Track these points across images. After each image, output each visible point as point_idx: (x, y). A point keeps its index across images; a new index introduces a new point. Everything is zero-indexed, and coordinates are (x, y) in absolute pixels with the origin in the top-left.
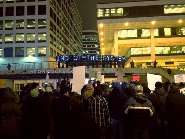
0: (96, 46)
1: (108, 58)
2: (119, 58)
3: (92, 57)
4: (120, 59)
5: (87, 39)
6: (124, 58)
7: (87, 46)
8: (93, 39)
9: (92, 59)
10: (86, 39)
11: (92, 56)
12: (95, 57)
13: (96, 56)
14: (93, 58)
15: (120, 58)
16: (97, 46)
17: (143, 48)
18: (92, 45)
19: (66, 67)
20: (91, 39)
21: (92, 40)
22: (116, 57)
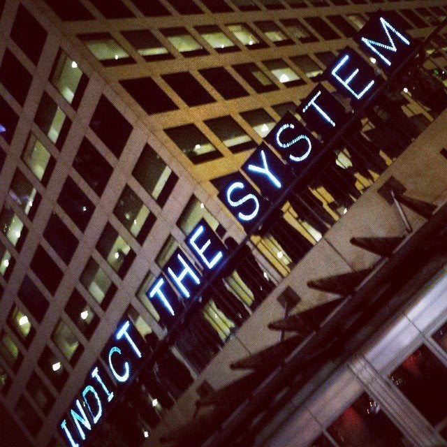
1: (265, 170)
3: (178, 269)
9: (188, 281)
22: (312, 102)
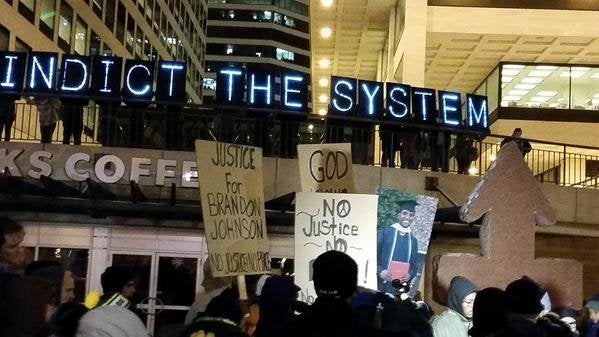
0: (284, 53)
1: (371, 98)
2: (446, 108)
3: (261, 81)
4: (451, 115)
5: (236, 12)
6: (477, 106)
7: (230, 51)
8: (268, 15)
10: (227, 11)
11: (261, 72)
12: (278, 80)
13: (287, 78)
14: (268, 88)
15: (450, 103)
16: (291, 56)
17: (578, 73)
18: (259, 48)
19: (66, 141)
20: (260, 13)
21: (261, 18)
22: (424, 94)
